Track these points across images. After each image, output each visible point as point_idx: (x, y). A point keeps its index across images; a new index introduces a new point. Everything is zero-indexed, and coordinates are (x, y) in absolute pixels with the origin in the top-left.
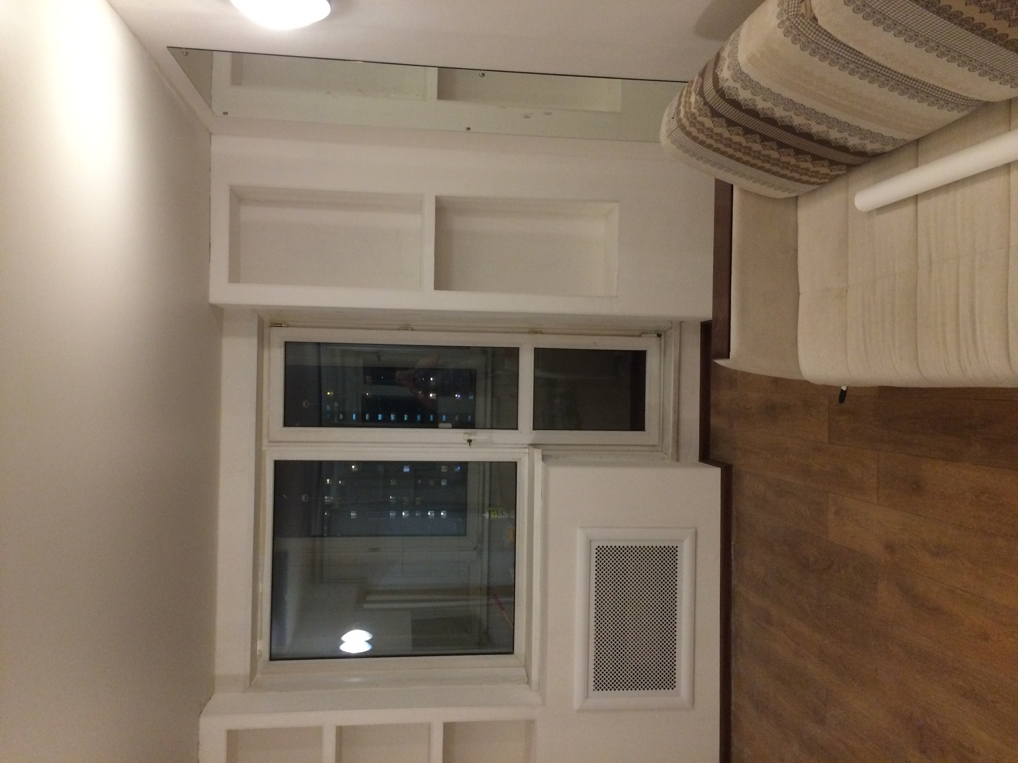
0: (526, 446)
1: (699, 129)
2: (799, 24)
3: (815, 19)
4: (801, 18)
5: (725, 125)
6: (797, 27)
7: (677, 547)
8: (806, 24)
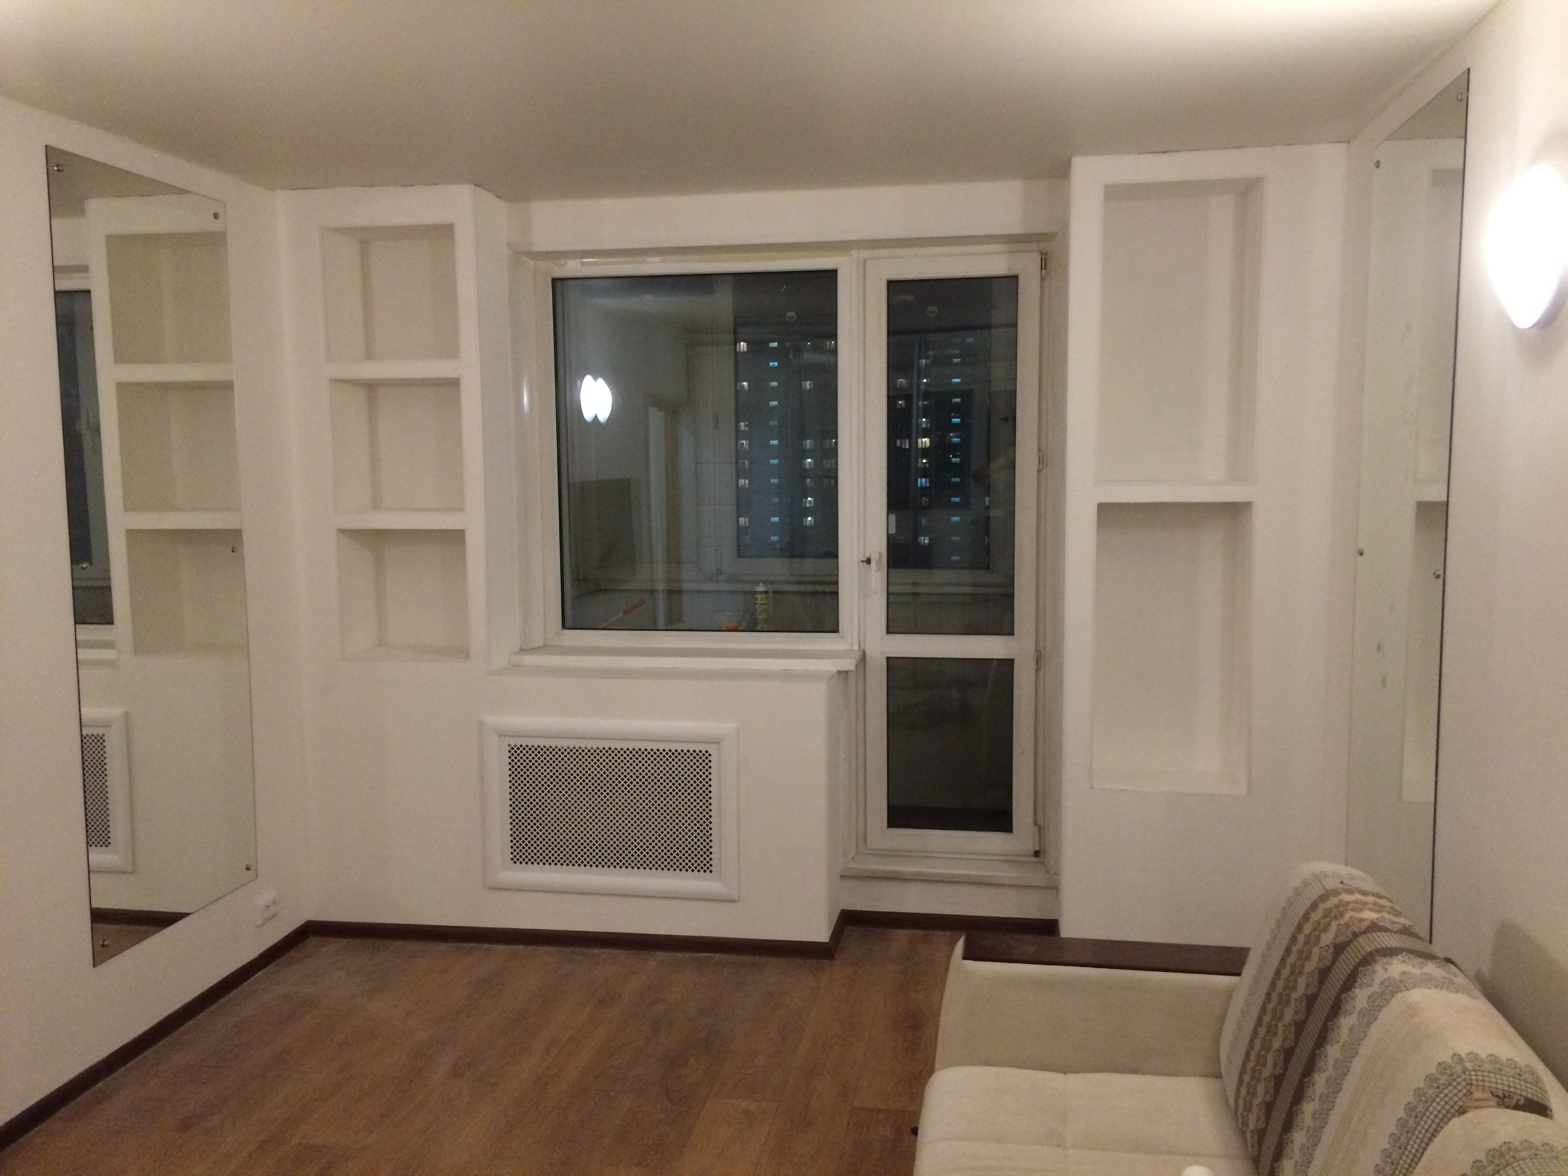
0: (862, 647)
1: (1319, 923)
2: (1455, 1088)
3: (1462, 1111)
4: (1464, 1091)
5: (1322, 965)
6: (1450, 1084)
7: (711, 871)
8: (1456, 1099)
